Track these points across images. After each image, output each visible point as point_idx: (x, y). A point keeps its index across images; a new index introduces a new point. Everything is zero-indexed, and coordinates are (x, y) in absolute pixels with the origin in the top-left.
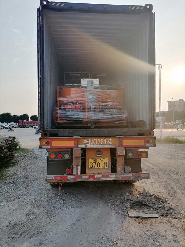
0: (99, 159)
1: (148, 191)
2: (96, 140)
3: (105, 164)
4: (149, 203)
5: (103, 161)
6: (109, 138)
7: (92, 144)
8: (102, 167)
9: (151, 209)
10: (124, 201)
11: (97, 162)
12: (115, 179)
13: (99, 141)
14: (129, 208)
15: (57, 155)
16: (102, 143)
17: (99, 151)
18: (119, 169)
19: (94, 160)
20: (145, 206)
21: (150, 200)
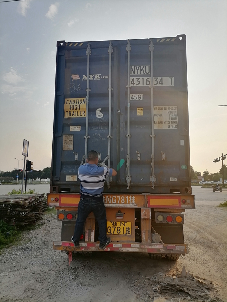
0: (120, 223)
1: (189, 271)
2: (116, 198)
3: (127, 229)
4: (187, 289)
5: (125, 225)
6: (131, 195)
7: (110, 202)
8: (123, 233)
9: (189, 297)
10: (153, 283)
11: (117, 227)
12: (139, 250)
13: (119, 199)
14: (158, 294)
15: (67, 215)
16: (123, 201)
17: (119, 212)
18: (144, 237)
19: (113, 223)
20: (181, 293)
21: (190, 285)
